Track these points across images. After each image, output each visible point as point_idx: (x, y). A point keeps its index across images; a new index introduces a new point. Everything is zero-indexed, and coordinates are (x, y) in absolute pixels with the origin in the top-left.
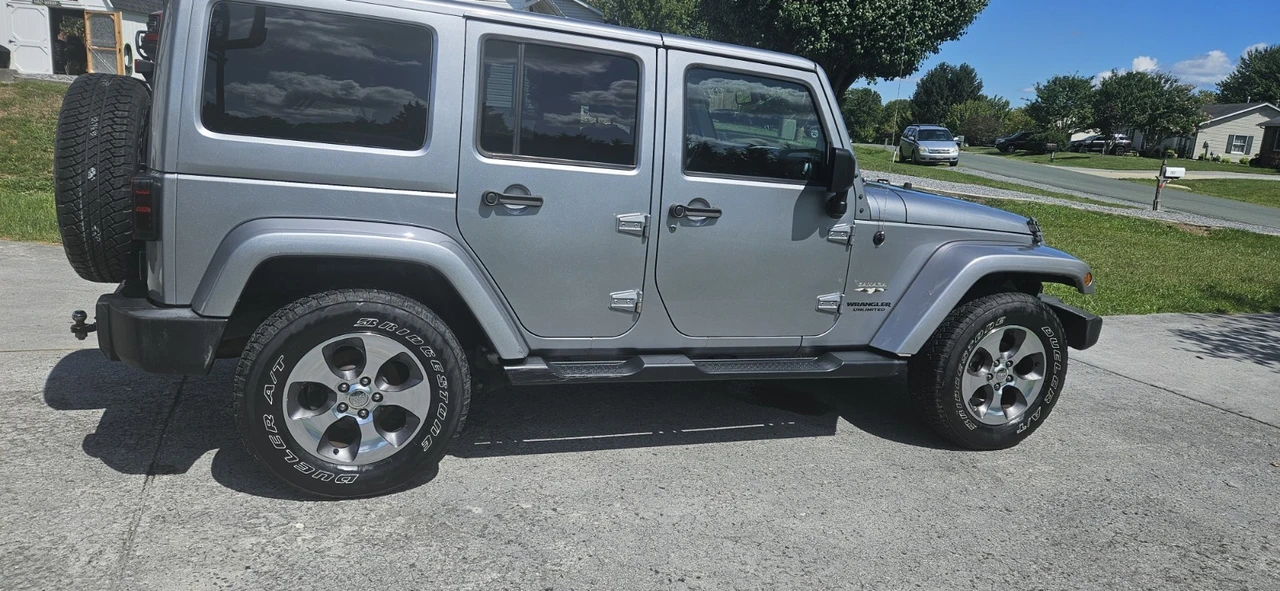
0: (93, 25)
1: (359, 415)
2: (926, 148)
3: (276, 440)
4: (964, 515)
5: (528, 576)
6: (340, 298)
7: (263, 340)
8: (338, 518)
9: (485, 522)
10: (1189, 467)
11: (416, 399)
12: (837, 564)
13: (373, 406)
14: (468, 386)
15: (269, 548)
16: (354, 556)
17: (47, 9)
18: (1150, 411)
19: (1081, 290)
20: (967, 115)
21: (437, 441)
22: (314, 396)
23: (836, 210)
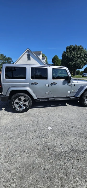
2: (85, 75)
3: (14, 107)
5: (36, 121)
6: (19, 94)
7: (12, 98)
9: (33, 115)
13: (23, 104)
14: (32, 102)
21: (29, 107)
22: (17, 103)
23: (69, 82)
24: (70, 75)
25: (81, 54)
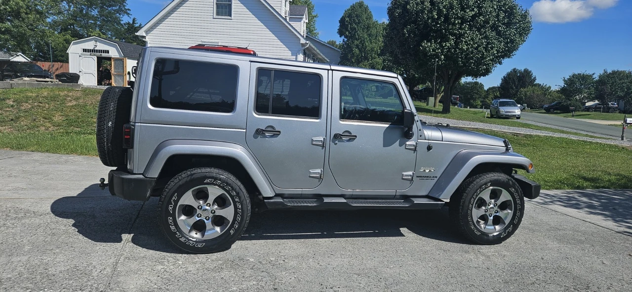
0: (115, 63)
1: (206, 218)
2: (503, 110)
3: (173, 228)
4: (467, 269)
5: (268, 284)
6: (199, 171)
7: (169, 187)
8: (196, 260)
9: (254, 264)
10: (586, 255)
11: (228, 213)
12: (401, 286)
13: (211, 215)
14: (249, 208)
15: (168, 270)
16: (200, 274)
17: (96, 57)
18: (577, 231)
19: (528, 171)
20: (528, 93)
21: (236, 230)
22: (189, 211)
23: (408, 135)
24: (410, 104)
25: (479, 8)
